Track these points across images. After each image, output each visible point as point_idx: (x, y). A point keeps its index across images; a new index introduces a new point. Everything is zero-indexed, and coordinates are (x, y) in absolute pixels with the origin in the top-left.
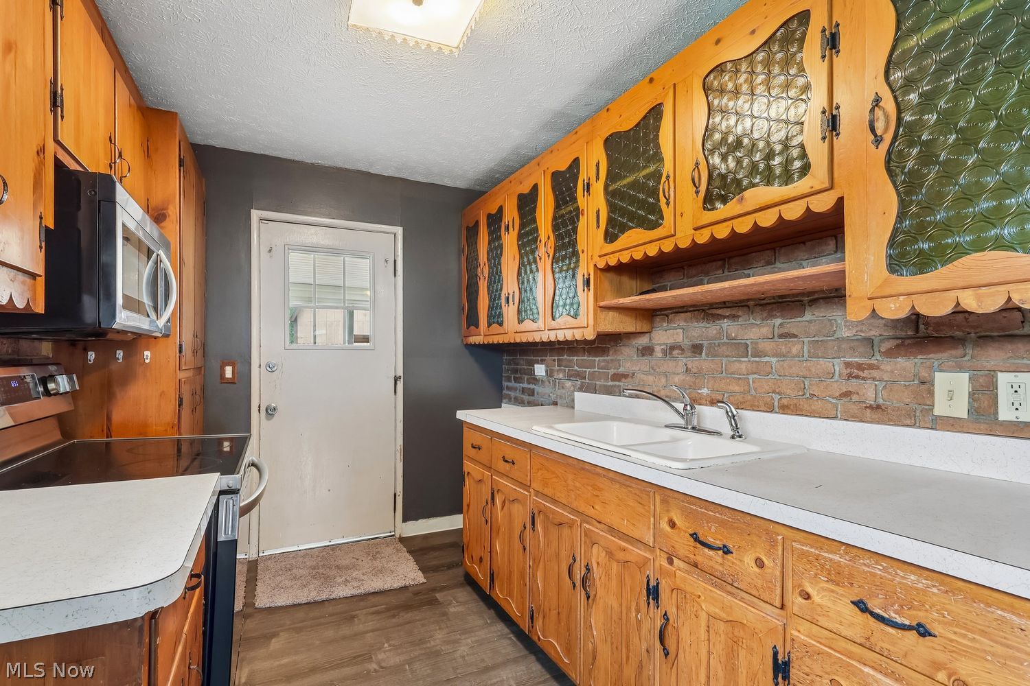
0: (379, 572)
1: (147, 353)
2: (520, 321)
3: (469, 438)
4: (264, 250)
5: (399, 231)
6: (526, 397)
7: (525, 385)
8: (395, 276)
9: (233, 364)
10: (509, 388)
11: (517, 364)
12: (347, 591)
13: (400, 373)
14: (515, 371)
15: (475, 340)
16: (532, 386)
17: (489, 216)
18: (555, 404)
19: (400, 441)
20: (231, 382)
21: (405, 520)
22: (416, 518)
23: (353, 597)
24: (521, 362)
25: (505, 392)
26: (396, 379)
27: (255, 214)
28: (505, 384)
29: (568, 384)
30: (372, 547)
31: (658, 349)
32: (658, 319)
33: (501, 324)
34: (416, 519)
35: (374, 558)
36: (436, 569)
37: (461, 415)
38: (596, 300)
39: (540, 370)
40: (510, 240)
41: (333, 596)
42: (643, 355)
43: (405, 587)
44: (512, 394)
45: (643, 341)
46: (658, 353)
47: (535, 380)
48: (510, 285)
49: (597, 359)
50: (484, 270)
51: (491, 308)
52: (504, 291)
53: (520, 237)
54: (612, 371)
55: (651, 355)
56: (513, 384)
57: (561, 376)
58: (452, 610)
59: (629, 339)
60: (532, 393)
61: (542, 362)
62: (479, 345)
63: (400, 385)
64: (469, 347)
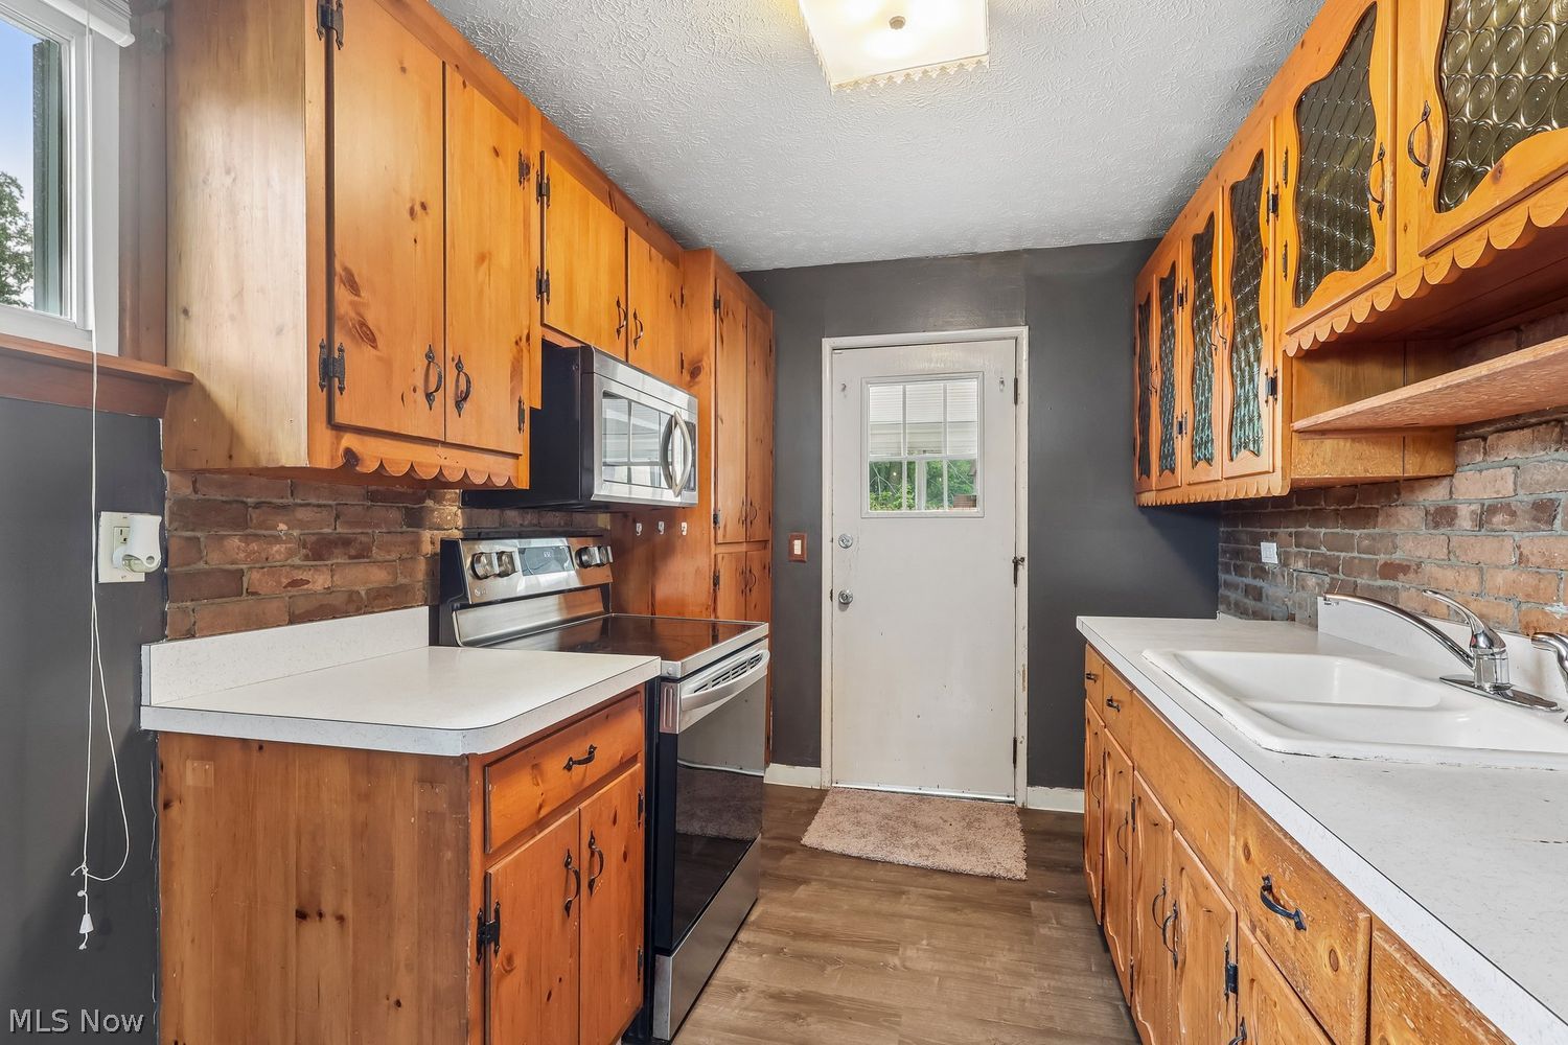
0: (964, 846)
1: (684, 525)
2: (1195, 464)
4: (837, 388)
5: (1023, 332)
6: (1250, 603)
7: (1249, 580)
8: (1016, 403)
9: (801, 538)
10: (1227, 585)
11: (1237, 541)
12: (912, 859)
13: (1023, 552)
14: (1237, 554)
15: (1149, 498)
16: (1258, 583)
17: (1162, 283)
18: (1291, 618)
19: (1023, 660)
20: (800, 560)
21: (1032, 782)
22: (1051, 784)
23: (915, 867)
24: (1244, 537)
25: (1222, 591)
26: (1016, 563)
27: (827, 344)
28: (1222, 577)
29: (1312, 581)
30: (973, 812)
31: (1464, 511)
32: (1465, 447)
33: (1173, 471)
34: (1050, 786)
35: (969, 826)
36: (1052, 867)
37: (1084, 624)
38: (1289, 417)
39: (1269, 552)
40: (1183, 318)
41: (890, 858)
42: (1437, 525)
43: (992, 878)
44: (1233, 596)
45: (1436, 495)
46: (1465, 521)
47: (1261, 571)
48: (1183, 404)
49: (1357, 533)
50: (1156, 379)
51: (1163, 443)
52: (1178, 413)
53: (1195, 312)
54: (1382, 558)
55: (1451, 524)
56: (1232, 578)
57: (1300, 565)
58: (1044, 931)
59: (1412, 490)
60: (1258, 595)
61: (1272, 537)
62: (1152, 507)
63: (1023, 572)
64: (1144, 509)
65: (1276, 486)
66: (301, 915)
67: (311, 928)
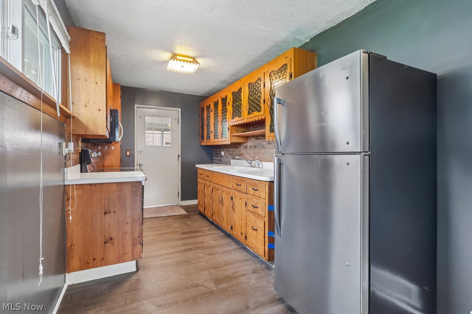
0: (173, 212)
1: (113, 147)
2: (214, 139)
3: (199, 172)
4: (138, 116)
5: (180, 110)
6: (219, 162)
7: (219, 158)
8: (178, 124)
9: (129, 151)
10: (215, 159)
11: (217, 152)
12: (165, 215)
13: (180, 154)
14: (217, 154)
15: (203, 144)
16: (221, 158)
17: (207, 106)
18: (226, 163)
19: (180, 176)
20: (129, 156)
21: (182, 200)
23: (166, 216)
24: (218, 151)
25: (214, 161)
26: (179, 156)
27: (136, 106)
28: (214, 158)
29: (230, 157)
30: (171, 207)
31: (248, 147)
32: (248, 139)
33: (210, 139)
34: (185, 200)
35: (172, 209)
36: (190, 212)
37: (197, 166)
38: (231, 134)
39: (223, 153)
40: (212, 114)
41: (161, 216)
42: (245, 148)
43: (181, 215)
44: (216, 161)
45: (245, 145)
46: (248, 148)
47: (221, 156)
48: (212, 128)
49: (236, 150)
50: (206, 123)
51: (207, 134)
52: (211, 130)
53: (214, 114)
54: (239, 153)
55: (247, 148)
56: (216, 158)
57: (228, 155)
58: (194, 219)
59: (242, 144)
60: (221, 160)
61: (223, 151)
62: (204, 145)
63: (180, 158)
64: (202, 146)
65: (229, 143)
66: (105, 213)
67: (108, 216)
